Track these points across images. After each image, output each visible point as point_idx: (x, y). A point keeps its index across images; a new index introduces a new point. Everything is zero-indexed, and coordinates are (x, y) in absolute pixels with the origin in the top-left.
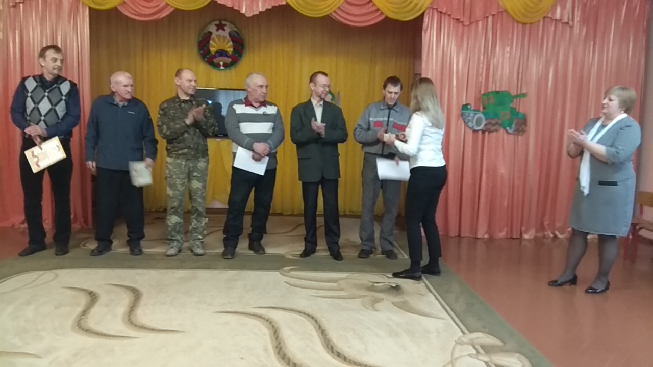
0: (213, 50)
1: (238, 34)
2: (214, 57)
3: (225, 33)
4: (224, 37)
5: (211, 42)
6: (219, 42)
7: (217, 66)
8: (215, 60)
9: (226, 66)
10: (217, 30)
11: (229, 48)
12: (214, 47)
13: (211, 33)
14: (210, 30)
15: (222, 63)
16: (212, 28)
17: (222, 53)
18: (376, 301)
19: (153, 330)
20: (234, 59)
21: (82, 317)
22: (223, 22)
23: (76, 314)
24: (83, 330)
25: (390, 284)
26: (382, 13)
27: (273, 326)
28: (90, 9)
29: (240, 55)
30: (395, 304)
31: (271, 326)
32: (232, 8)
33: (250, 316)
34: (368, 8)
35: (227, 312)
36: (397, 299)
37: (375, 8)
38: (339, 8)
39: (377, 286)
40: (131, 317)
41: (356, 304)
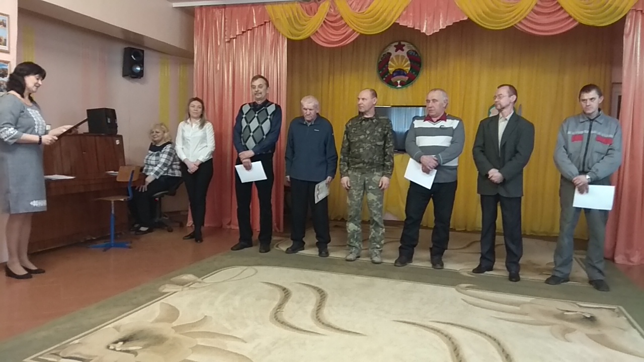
0: (391, 70)
1: (416, 53)
2: (393, 76)
3: (404, 53)
4: (403, 57)
5: (390, 62)
6: (398, 61)
7: (394, 85)
8: (393, 80)
9: (403, 84)
10: (396, 51)
11: (406, 67)
12: (392, 67)
13: (390, 54)
14: (389, 51)
15: (399, 82)
16: (392, 50)
17: (399, 72)
18: (567, 331)
19: (338, 329)
20: (411, 78)
21: (278, 310)
22: (402, 43)
23: (274, 307)
24: (279, 321)
25: (583, 314)
26: (575, 20)
27: (453, 343)
28: (288, 39)
29: (417, 72)
30: (590, 336)
31: (450, 342)
32: (414, 28)
33: (428, 329)
34: (560, 16)
35: (405, 322)
36: (593, 331)
37: (567, 15)
38: (525, 18)
39: (566, 315)
40: (318, 315)
41: (544, 331)
